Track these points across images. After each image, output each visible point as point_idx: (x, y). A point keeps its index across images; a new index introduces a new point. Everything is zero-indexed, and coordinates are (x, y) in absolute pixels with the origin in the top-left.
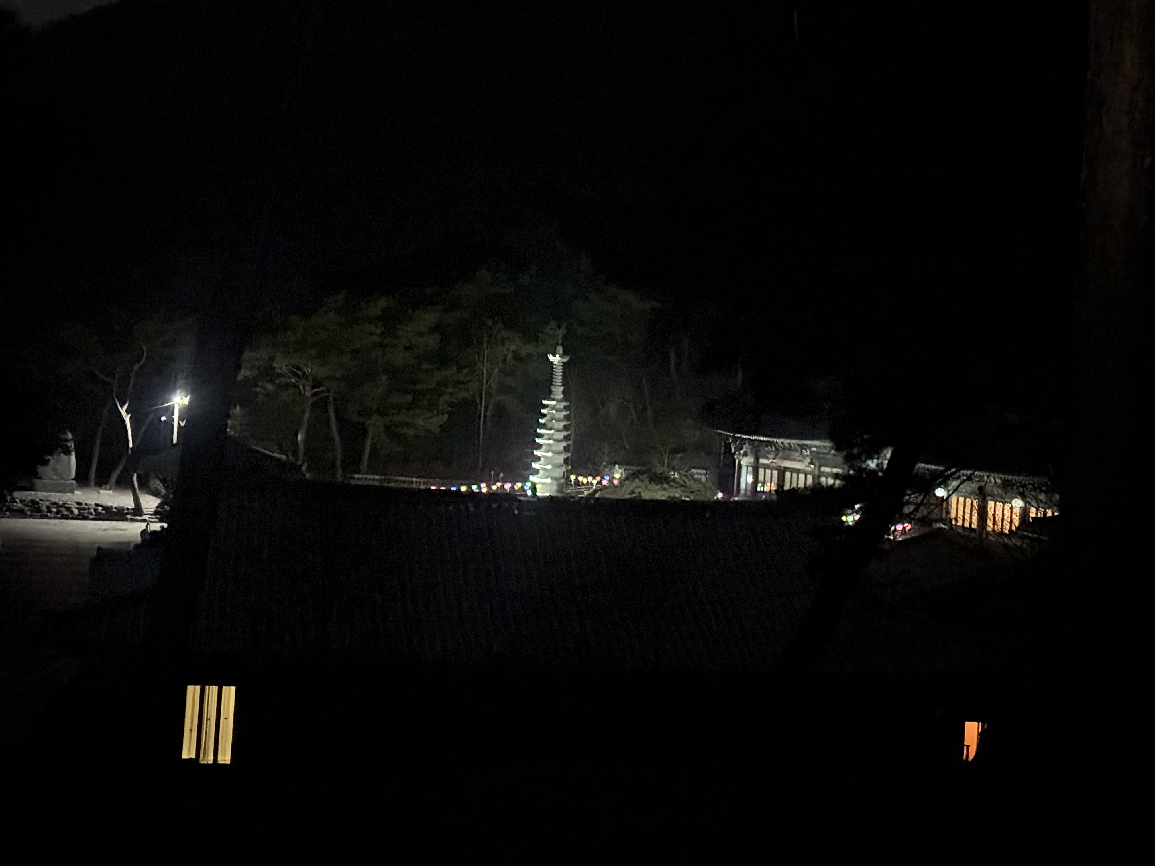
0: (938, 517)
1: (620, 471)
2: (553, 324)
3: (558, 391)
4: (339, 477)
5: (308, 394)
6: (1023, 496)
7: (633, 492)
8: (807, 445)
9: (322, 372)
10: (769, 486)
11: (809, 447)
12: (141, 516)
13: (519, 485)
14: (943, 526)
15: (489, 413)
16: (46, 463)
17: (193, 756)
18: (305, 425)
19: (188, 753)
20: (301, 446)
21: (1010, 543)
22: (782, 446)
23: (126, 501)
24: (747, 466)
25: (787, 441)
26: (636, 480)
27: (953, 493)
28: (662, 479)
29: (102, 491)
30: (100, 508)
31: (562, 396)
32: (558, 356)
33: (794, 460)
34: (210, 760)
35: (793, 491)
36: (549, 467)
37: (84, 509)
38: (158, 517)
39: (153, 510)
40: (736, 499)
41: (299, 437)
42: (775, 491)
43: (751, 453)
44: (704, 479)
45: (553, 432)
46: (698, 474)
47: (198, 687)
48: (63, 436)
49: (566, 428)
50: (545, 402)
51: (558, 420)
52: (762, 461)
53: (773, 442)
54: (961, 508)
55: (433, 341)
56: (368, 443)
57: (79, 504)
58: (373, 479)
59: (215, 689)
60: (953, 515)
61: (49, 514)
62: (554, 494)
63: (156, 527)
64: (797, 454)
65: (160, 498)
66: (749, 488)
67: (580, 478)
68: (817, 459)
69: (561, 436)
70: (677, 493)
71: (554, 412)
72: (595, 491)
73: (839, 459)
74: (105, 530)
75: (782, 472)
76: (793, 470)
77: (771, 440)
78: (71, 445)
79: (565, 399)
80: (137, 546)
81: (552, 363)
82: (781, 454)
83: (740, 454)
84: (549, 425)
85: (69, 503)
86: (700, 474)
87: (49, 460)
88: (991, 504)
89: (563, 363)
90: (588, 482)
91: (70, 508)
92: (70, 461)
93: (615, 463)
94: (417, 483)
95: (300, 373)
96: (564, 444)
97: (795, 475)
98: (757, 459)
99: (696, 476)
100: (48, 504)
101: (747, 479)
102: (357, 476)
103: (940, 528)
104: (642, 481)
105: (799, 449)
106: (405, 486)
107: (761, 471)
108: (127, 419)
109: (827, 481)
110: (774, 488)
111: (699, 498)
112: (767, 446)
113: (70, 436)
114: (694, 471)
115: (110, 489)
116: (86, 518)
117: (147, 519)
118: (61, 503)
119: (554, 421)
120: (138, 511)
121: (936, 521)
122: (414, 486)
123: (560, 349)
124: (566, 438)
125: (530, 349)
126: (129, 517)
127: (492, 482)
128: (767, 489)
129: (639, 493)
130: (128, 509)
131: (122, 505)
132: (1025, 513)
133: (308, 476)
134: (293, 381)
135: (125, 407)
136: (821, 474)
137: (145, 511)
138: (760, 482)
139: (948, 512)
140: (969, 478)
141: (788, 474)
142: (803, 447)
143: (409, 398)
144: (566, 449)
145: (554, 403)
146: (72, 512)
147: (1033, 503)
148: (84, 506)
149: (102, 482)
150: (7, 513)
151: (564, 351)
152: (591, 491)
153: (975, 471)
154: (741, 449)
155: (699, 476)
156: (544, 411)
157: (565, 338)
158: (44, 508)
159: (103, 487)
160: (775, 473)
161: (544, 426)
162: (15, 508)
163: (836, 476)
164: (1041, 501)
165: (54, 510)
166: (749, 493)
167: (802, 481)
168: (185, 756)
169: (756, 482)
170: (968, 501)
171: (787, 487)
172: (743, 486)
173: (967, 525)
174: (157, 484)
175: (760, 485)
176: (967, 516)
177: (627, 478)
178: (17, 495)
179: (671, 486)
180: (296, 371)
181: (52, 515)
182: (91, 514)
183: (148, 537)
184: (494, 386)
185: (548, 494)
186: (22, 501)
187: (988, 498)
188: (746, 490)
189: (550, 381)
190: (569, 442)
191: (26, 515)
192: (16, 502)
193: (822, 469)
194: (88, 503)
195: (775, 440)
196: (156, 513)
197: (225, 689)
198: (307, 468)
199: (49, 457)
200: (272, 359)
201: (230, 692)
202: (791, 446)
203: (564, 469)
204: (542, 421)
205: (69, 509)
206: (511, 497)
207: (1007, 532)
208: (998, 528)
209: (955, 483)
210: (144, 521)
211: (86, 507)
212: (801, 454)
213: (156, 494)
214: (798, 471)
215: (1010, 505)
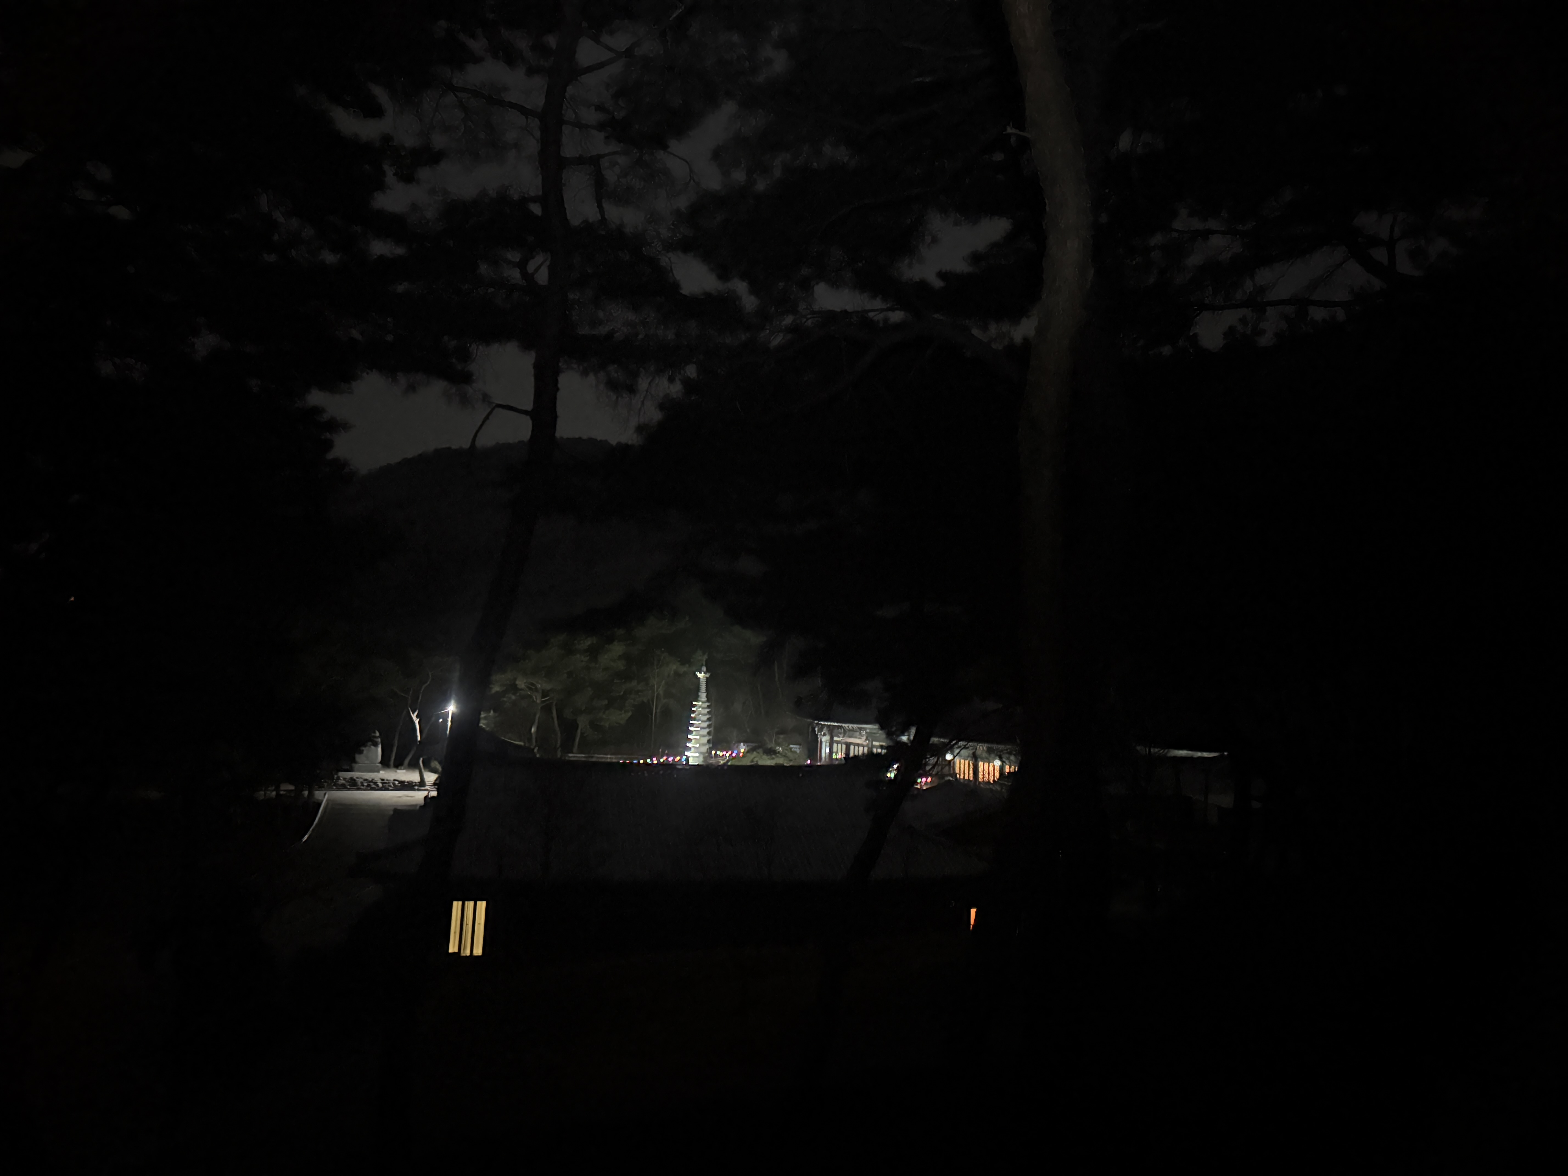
0: (948, 773)
1: (744, 747)
2: (699, 652)
3: (703, 696)
4: (559, 754)
5: (538, 701)
6: (1001, 759)
7: (752, 761)
8: (864, 728)
9: (548, 687)
10: (839, 755)
11: (865, 729)
12: (424, 786)
13: (678, 758)
14: (951, 779)
15: (658, 711)
16: (361, 752)
17: (456, 950)
18: (537, 721)
19: (453, 948)
20: (534, 736)
21: (994, 789)
22: (848, 728)
23: (413, 776)
24: (826, 742)
25: (851, 726)
26: (755, 753)
27: (956, 756)
28: (771, 752)
29: (398, 771)
30: (397, 782)
31: (706, 699)
32: (703, 673)
33: (856, 737)
34: (468, 953)
35: (855, 757)
36: (698, 746)
37: (386, 783)
38: (436, 787)
39: (432, 783)
40: (819, 764)
41: (533, 730)
42: (844, 758)
43: (829, 733)
44: (798, 751)
45: (700, 722)
46: (794, 748)
47: (460, 903)
48: (373, 734)
49: (709, 719)
50: (694, 703)
51: (704, 715)
52: (835, 739)
53: (842, 726)
54: (962, 766)
55: (621, 665)
56: (579, 731)
57: (383, 780)
58: (581, 757)
59: (472, 903)
60: (957, 771)
61: (362, 787)
62: (701, 763)
63: (434, 794)
64: (858, 733)
65: (437, 774)
66: (827, 757)
67: (718, 753)
68: (870, 736)
69: (705, 725)
70: (780, 761)
71: (700, 709)
72: (728, 761)
73: (884, 736)
74: (400, 797)
75: (848, 745)
76: (855, 745)
77: (841, 725)
78: (379, 740)
79: (708, 701)
80: (421, 807)
81: (699, 678)
82: (847, 734)
83: (821, 735)
84: (698, 718)
85: (376, 779)
86: (796, 748)
87: (363, 750)
88: (981, 764)
89: (706, 677)
90: (723, 755)
91: (377, 782)
92: (377, 751)
93: (740, 742)
94: (610, 758)
95: (533, 687)
96: (708, 730)
97: (856, 747)
98: (832, 738)
99: (793, 749)
100: (361, 780)
101: (825, 750)
102: (570, 755)
103: (949, 780)
104: (758, 753)
105: (858, 730)
106: (603, 760)
107: (835, 745)
108: (417, 721)
109: (877, 751)
110: (843, 755)
111: (796, 764)
112: (838, 729)
113: (377, 734)
114: (791, 746)
115: (403, 770)
116: (387, 789)
117: (429, 789)
118: (370, 779)
119: (700, 715)
120: (422, 783)
121: (947, 775)
122: (609, 760)
123: (704, 669)
124: (709, 726)
125: (683, 669)
126: (416, 787)
127: (660, 756)
128: (839, 757)
129: (757, 761)
130: (415, 782)
131: (411, 779)
132: (1002, 769)
133: (538, 756)
134: (529, 693)
135: (416, 714)
136: (873, 746)
137: (427, 783)
138: (834, 752)
139: (954, 769)
140: (965, 747)
141: (852, 747)
142: (860, 729)
143: (606, 702)
144: (709, 733)
145: (700, 703)
146: (378, 786)
147: (1007, 762)
148: (386, 781)
149: (398, 765)
150: (334, 787)
151: (707, 669)
152: (725, 761)
153: (968, 742)
154: (822, 731)
155: (795, 750)
156: (693, 709)
157: (706, 661)
158: (359, 784)
159: (399, 768)
160: (844, 746)
161: (694, 719)
162: (340, 783)
163: (882, 747)
164: (1012, 760)
165: (366, 784)
166: (827, 760)
167: (860, 751)
168: (451, 951)
169: (831, 752)
170: (967, 762)
171: (851, 755)
172: (823, 755)
173: (966, 777)
174: (436, 764)
175: (834, 754)
176: (966, 772)
177: (748, 752)
178: (342, 774)
179: (777, 756)
180: (532, 687)
181: (364, 788)
182: (391, 786)
183: (429, 801)
184: (661, 693)
185: (697, 764)
186: (344, 779)
187: (979, 760)
188: (825, 757)
189: (698, 689)
190: (711, 729)
191: (347, 788)
192: (341, 780)
193: (874, 743)
194: (389, 779)
195: (844, 725)
196: (434, 784)
197: (479, 903)
198: (538, 750)
199: (364, 748)
200: (515, 679)
201: (482, 905)
202: (853, 729)
203: (707, 747)
204: (693, 715)
205: (375, 783)
206: (671, 767)
207: (992, 782)
208: (986, 779)
209: (957, 751)
210: (427, 790)
211: (387, 782)
212: (860, 733)
213: (434, 771)
214: (858, 745)
215: (993, 764)
